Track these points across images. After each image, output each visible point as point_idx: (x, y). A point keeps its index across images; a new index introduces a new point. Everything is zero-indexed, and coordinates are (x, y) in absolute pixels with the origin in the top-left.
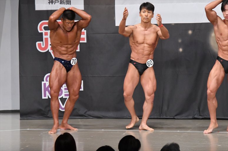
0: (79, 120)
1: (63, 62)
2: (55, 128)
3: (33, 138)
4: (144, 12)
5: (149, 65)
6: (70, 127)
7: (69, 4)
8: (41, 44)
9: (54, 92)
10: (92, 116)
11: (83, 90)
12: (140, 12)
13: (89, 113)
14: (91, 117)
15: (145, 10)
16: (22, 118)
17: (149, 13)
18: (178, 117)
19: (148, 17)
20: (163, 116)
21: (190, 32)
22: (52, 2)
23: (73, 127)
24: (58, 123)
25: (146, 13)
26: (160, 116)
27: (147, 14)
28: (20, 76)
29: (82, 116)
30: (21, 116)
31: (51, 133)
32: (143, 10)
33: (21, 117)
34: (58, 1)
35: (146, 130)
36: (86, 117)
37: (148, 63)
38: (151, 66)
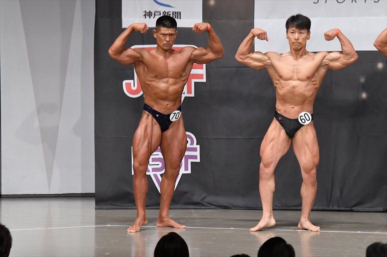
0: (193, 210)
1: (157, 116)
2: (137, 224)
3: (117, 240)
4: (292, 33)
5: (303, 121)
6: (173, 223)
7: (178, 18)
8: (130, 84)
9: (140, 165)
10: (214, 205)
11: (199, 161)
12: (287, 32)
13: (209, 199)
14: (213, 207)
15: (294, 29)
16: (98, 207)
17: (301, 34)
18: (358, 208)
19: (300, 41)
20: (332, 207)
21: (380, 66)
22: (150, 14)
23: (178, 223)
24: (144, 216)
25: (296, 35)
26: (328, 206)
27: (298, 36)
28: (95, 137)
29: (198, 205)
30: (97, 203)
31: (131, 232)
32: (291, 30)
33: (96, 205)
34: (160, 13)
35: (307, 230)
36: (204, 206)
37: (302, 118)
38: (307, 122)
